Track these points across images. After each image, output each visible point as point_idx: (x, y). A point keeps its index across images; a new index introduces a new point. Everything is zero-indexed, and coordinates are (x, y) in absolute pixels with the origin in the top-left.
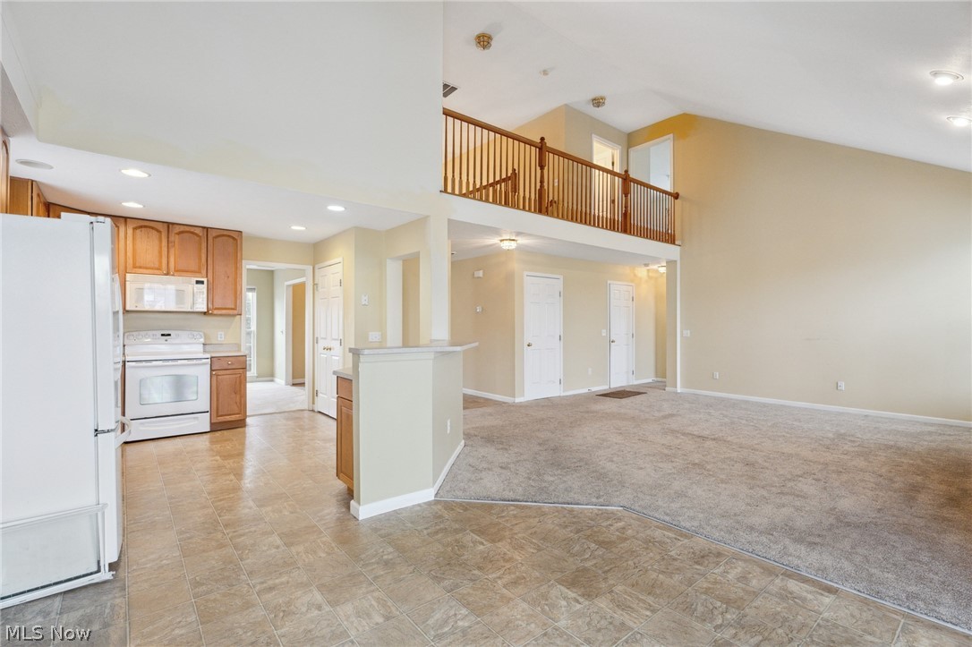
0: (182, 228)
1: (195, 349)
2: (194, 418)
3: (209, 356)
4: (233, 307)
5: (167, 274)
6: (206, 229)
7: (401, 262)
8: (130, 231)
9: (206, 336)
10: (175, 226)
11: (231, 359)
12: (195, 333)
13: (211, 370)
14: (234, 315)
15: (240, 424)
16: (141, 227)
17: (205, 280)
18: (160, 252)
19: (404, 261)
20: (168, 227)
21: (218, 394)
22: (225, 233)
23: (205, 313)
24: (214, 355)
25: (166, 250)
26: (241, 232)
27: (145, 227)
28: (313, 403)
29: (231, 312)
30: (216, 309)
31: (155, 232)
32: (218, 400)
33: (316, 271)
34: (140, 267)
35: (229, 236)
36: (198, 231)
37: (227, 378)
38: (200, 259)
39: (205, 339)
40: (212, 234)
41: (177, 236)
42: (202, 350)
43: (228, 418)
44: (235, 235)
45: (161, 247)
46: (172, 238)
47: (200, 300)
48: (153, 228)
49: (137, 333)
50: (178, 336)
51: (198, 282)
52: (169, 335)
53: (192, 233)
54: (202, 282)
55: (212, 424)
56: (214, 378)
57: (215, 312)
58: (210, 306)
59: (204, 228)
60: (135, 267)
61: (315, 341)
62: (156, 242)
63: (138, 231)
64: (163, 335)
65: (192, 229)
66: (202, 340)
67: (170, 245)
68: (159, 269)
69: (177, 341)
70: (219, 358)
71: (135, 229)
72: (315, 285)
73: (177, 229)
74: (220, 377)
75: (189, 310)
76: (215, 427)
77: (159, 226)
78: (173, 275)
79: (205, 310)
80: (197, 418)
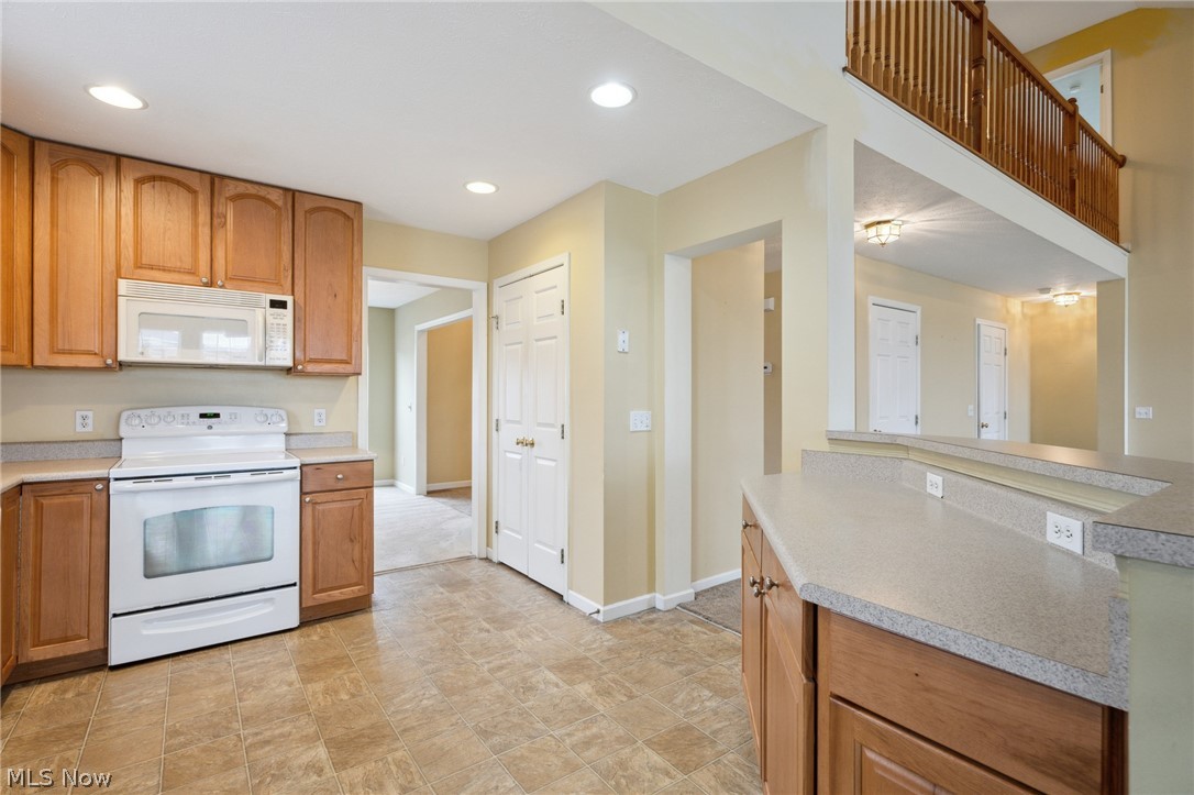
0: (242, 188)
1: (270, 448)
2: (266, 601)
3: (296, 462)
4: (344, 357)
5: (211, 284)
6: (292, 194)
7: (690, 261)
8: (128, 188)
9: (291, 419)
10: (227, 181)
11: (342, 467)
12: (269, 412)
13: (303, 493)
14: (347, 376)
15: (361, 605)
16: (153, 179)
17: (289, 299)
18: (195, 237)
19: (693, 260)
20: (212, 184)
21: (316, 543)
22: (329, 204)
23: (289, 370)
24: (308, 460)
25: (207, 230)
26: (359, 204)
27: (162, 179)
28: (489, 544)
29: (341, 368)
30: (312, 361)
31: (183, 194)
32: (315, 557)
33: (496, 289)
34: (152, 268)
35: (337, 211)
36: (274, 196)
37: (334, 507)
38: (280, 256)
39: (289, 424)
40: (304, 205)
41: (231, 206)
42: (283, 446)
43: (337, 595)
44: (349, 210)
45: (195, 225)
46: (219, 208)
47: (280, 342)
48: (178, 183)
49: (147, 412)
50: (234, 417)
51: (275, 304)
52: (217, 416)
53: (263, 199)
54: (283, 305)
55: (302, 610)
56: (308, 510)
57: (310, 368)
58: (299, 355)
59: (286, 190)
60: (139, 265)
61: (494, 426)
62: (187, 212)
63: (146, 187)
64: (203, 416)
65: (263, 192)
66: (284, 426)
67: (216, 221)
68: (193, 272)
69: (233, 428)
70: (318, 466)
71: (139, 182)
72: (493, 320)
73: (231, 189)
74: (320, 507)
75: (257, 362)
76: (311, 617)
77: (194, 182)
78: (222, 287)
79: (289, 363)
80: (271, 600)
